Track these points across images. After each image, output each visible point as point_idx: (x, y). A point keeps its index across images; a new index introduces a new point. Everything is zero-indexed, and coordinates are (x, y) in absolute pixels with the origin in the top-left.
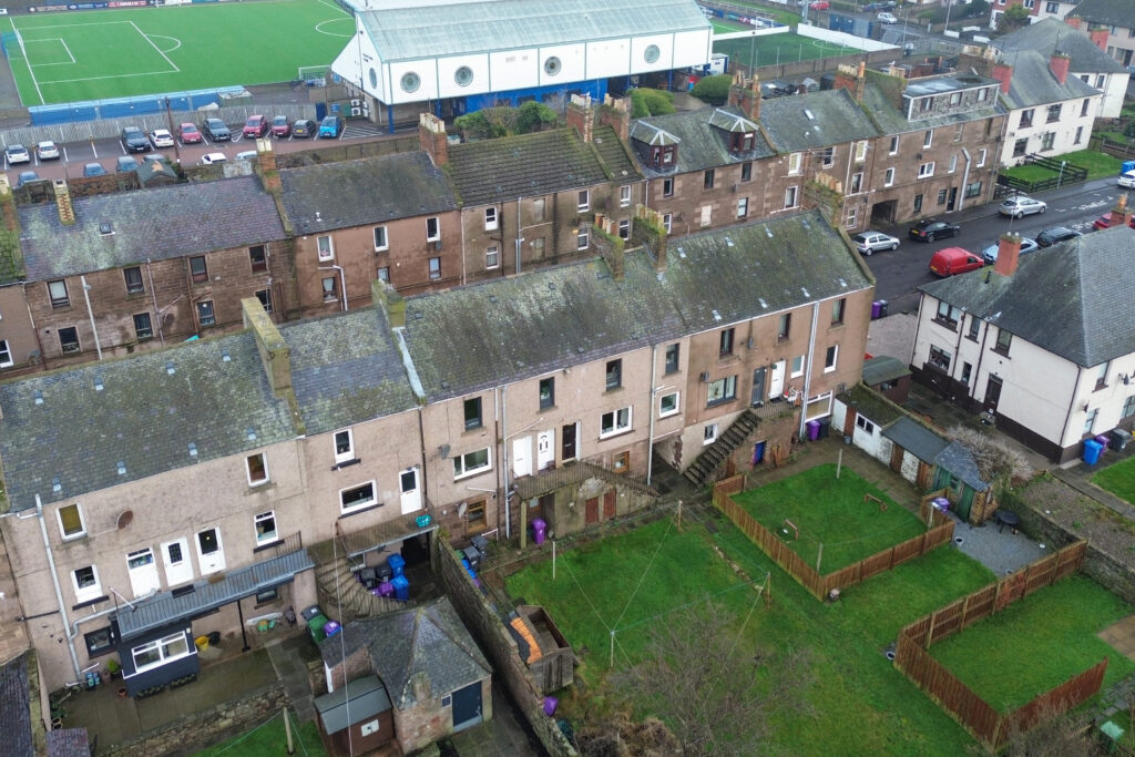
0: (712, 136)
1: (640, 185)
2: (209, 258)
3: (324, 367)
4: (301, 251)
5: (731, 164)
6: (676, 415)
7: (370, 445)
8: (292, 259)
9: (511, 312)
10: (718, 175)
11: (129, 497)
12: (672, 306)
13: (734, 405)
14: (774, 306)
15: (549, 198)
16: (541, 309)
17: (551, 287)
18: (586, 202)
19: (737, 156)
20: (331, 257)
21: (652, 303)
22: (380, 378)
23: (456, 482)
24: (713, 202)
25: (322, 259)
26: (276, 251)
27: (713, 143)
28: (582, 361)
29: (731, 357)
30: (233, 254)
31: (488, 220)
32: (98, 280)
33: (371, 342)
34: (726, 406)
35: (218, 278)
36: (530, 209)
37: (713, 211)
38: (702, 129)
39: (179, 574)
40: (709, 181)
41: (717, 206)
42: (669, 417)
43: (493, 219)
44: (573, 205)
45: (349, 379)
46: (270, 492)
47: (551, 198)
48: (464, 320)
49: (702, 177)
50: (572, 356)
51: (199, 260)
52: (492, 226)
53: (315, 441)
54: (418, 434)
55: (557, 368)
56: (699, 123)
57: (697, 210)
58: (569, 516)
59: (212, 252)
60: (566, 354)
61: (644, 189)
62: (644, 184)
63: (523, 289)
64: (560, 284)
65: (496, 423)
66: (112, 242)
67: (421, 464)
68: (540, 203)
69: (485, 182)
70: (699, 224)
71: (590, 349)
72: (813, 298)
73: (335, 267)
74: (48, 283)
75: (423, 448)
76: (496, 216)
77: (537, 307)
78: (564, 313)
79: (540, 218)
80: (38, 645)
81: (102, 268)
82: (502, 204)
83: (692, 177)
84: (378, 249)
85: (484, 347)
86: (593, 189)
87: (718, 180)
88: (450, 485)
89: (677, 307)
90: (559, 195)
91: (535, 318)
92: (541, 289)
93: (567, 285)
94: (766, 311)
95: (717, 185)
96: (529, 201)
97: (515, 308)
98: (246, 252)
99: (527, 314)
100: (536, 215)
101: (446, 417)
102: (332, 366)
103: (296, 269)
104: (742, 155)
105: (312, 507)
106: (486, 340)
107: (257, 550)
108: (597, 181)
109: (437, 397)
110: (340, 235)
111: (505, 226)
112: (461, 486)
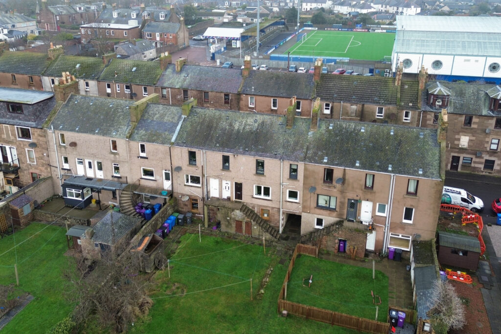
0: (483, 99)
1: (417, 112)
2: (210, 94)
3: (152, 121)
4: (242, 100)
5: (485, 116)
6: (296, 203)
7: (151, 154)
8: (239, 102)
9: (231, 125)
10: (475, 120)
11: (77, 138)
12: (305, 148)
13: (335, 214)
14: (363, 166)
15: (360, 106)
16: (244, 128)
17: (256, 121)
18: (382, 113)
19: (493, 113)
20: (253, 106)
21: (296, 143)
22: (166, 131)
23: (185, 185)
24: (470, 135)
25: (250, 106)
26: (233, 98)
27: (482, 103)
28: (244, 154)
29: (330, 185)
30: (218, 94)
31: (326, 109)
32: (175, 92)
33: (173, 118)
34: (329, 212)
35: (212, 102)
36: (348, 109)
37: (470, 141)
38: (478, 94)
39: (90, 174)
40: (469, 122)
41: (474, 138)
42: (292, 202)
43: (328, 109)
44: (373, 113)
45: (156, 127)
46: (117, 156)
47: (361, 106)
48: (211, 121)
49: (463, 118)
50: (241, 150)
51: (206, 93)
52: (327, 112)
53: (132, 143)
54: (169, 157)
55: (231, 152)
56: (478, 90)
57: (457, 137)
58: (227, 223)
59: (211, 92)
60: (239, 149)
61: (419, 116)
62: (420, 113)
63: (243, 118)
64: (260, 121)
65: (202, 166)
66: (185, 80)
67: (171, 170)
68: (354, 107)
69: (331, 92)
70: (458, 145)
71: (251, 150)
72: (392, 172)
73: (254, 110)
74: (162, 88)
75: (171, 164)
76: (330, 108)
77: (243, 127)
78: (252, 133)
79: (354, 115)
80: (53, 176)
81: (176, 87)
82: (333, 102)
83: (455, 116)
84: (273, 108)
85: (209, 134)
86: (386, 107)
87: (475, 123)
88: (183, 185)
89: (308, 149)
90: (365, 106)
91: (238, 131)
92: (250, 121)
93: (263, 122)
94: (357, 167)
95: (473, 126)
96: (348, 105)
97: (233, 124)
98: (223, 95)
99: (236, 128)
100: (353, 113)
101: (181, 155)
102: (155, 121)
103: (240, 107)
104: (495, 112)
105: (131, 169)
106: (212, 132)
107: (113, 176)
108: (391, 104)
109: (178, 145)
110: (258, 98)
111: (334, 113)
112: (187, 188)
